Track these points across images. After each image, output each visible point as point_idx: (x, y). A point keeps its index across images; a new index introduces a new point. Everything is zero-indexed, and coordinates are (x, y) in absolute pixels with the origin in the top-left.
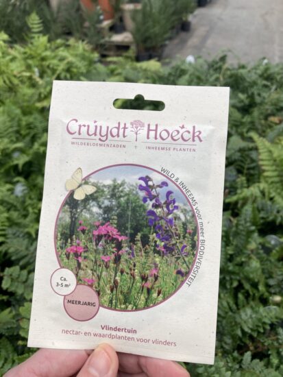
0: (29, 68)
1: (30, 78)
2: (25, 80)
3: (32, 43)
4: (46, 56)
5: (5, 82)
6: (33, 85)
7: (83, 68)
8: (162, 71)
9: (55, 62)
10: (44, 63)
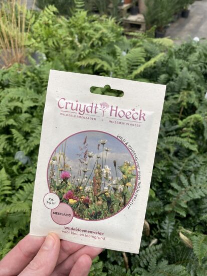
0: (71, 34)
1: (72, 42)
2: (68, 43)
3: (75, 16)
4: (85, 26)
5: (53, 43)
6: (74, 48)
7: (112, 38)
8: (174, 46)
9: (91, 31)
10: (83, 32)
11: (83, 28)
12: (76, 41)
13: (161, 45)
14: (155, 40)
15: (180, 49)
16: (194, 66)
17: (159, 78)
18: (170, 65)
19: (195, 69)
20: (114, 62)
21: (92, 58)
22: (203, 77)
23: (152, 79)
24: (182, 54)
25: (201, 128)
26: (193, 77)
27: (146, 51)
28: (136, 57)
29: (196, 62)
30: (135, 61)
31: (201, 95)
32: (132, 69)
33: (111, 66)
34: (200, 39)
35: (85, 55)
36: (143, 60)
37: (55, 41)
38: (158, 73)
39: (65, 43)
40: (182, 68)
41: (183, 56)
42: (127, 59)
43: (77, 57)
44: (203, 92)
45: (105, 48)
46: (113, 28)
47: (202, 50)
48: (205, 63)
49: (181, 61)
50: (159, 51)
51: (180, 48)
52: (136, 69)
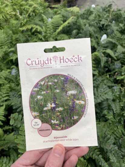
2: (13, 16)
5: (3, 17)
6: (17, 19)
7: (41, 10)
8: (80, 12)
9: (27, 7)
10: (22, 7)
11: (21, 5)
12: (18, 14)
13: (72, 12)
14: (68, 9)
15: (84, 14)
16: (93, 23)
17: (72, 33)
18: (78, 24)
19: (94, 25)
20: (44, 25)
21: (29, 25)
22: (98, 29)
23: (68, 34)
24: (85, 16)
25: (99, 60)
26: (92, 30)
27: (63, 16)
28: (57, 21)
29: (94, 20)
30: (57, 23)
31: (98, 40)
32: (56, 29)
33: (42, 28)
34: (96, 6)
35: (24, 23)
36: (62, 22)
37: (3, 15)
38: (72, 29)
39: (11, 16)
40: (85, 25)
41: (86, 17)
42: (52, 23)
43: (20, 25)
44: (99, 38)
45: (37, 17)
46: (41, 3)
47: (97, 12)
48: (99, 20)
49: (85, 21)
50: (71, 16)
51: (84, 12)
52: (58, 29)
